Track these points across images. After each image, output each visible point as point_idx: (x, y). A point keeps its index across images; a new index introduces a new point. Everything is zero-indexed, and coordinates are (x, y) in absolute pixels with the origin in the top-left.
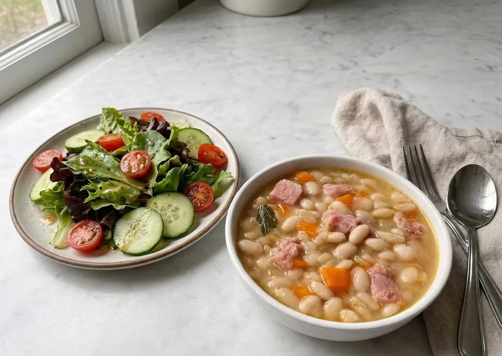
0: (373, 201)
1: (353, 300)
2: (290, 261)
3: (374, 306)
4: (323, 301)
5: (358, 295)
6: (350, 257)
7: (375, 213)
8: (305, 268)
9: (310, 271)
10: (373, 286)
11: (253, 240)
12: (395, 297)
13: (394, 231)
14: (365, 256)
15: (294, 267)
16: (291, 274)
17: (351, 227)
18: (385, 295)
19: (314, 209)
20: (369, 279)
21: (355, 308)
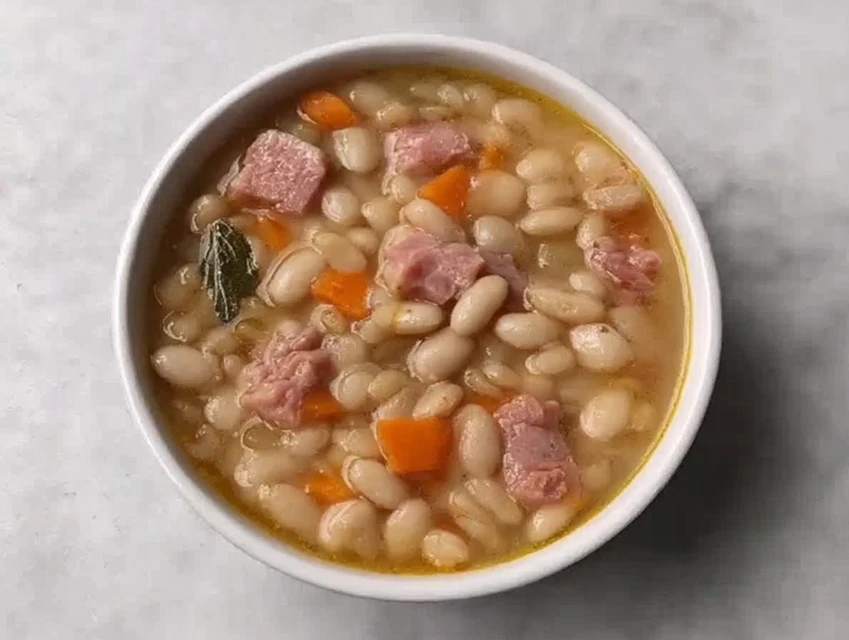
0: (526, 184)
1: (455, 500)
2: (294, 408)
3: (509, 515)
4: (382, 513)
5: (470, 488)
6: (454, 376)
7: (531, 224)
8: (336, 418)
9: (349, 428)
10: (508, 458)
11: (194, 343)
12: (562, 487)
13: (577, 281)
14: (494, 371)
15: (307, 421)
16: (299, 442)
17: (458, 289)
18: (537, 484)
19: (362, 223)
20: (500, 439)
21: (461, 523)
